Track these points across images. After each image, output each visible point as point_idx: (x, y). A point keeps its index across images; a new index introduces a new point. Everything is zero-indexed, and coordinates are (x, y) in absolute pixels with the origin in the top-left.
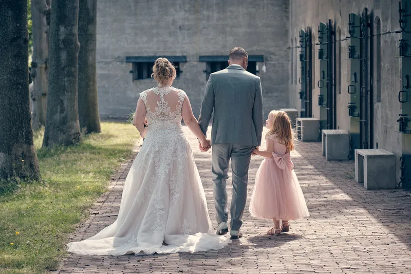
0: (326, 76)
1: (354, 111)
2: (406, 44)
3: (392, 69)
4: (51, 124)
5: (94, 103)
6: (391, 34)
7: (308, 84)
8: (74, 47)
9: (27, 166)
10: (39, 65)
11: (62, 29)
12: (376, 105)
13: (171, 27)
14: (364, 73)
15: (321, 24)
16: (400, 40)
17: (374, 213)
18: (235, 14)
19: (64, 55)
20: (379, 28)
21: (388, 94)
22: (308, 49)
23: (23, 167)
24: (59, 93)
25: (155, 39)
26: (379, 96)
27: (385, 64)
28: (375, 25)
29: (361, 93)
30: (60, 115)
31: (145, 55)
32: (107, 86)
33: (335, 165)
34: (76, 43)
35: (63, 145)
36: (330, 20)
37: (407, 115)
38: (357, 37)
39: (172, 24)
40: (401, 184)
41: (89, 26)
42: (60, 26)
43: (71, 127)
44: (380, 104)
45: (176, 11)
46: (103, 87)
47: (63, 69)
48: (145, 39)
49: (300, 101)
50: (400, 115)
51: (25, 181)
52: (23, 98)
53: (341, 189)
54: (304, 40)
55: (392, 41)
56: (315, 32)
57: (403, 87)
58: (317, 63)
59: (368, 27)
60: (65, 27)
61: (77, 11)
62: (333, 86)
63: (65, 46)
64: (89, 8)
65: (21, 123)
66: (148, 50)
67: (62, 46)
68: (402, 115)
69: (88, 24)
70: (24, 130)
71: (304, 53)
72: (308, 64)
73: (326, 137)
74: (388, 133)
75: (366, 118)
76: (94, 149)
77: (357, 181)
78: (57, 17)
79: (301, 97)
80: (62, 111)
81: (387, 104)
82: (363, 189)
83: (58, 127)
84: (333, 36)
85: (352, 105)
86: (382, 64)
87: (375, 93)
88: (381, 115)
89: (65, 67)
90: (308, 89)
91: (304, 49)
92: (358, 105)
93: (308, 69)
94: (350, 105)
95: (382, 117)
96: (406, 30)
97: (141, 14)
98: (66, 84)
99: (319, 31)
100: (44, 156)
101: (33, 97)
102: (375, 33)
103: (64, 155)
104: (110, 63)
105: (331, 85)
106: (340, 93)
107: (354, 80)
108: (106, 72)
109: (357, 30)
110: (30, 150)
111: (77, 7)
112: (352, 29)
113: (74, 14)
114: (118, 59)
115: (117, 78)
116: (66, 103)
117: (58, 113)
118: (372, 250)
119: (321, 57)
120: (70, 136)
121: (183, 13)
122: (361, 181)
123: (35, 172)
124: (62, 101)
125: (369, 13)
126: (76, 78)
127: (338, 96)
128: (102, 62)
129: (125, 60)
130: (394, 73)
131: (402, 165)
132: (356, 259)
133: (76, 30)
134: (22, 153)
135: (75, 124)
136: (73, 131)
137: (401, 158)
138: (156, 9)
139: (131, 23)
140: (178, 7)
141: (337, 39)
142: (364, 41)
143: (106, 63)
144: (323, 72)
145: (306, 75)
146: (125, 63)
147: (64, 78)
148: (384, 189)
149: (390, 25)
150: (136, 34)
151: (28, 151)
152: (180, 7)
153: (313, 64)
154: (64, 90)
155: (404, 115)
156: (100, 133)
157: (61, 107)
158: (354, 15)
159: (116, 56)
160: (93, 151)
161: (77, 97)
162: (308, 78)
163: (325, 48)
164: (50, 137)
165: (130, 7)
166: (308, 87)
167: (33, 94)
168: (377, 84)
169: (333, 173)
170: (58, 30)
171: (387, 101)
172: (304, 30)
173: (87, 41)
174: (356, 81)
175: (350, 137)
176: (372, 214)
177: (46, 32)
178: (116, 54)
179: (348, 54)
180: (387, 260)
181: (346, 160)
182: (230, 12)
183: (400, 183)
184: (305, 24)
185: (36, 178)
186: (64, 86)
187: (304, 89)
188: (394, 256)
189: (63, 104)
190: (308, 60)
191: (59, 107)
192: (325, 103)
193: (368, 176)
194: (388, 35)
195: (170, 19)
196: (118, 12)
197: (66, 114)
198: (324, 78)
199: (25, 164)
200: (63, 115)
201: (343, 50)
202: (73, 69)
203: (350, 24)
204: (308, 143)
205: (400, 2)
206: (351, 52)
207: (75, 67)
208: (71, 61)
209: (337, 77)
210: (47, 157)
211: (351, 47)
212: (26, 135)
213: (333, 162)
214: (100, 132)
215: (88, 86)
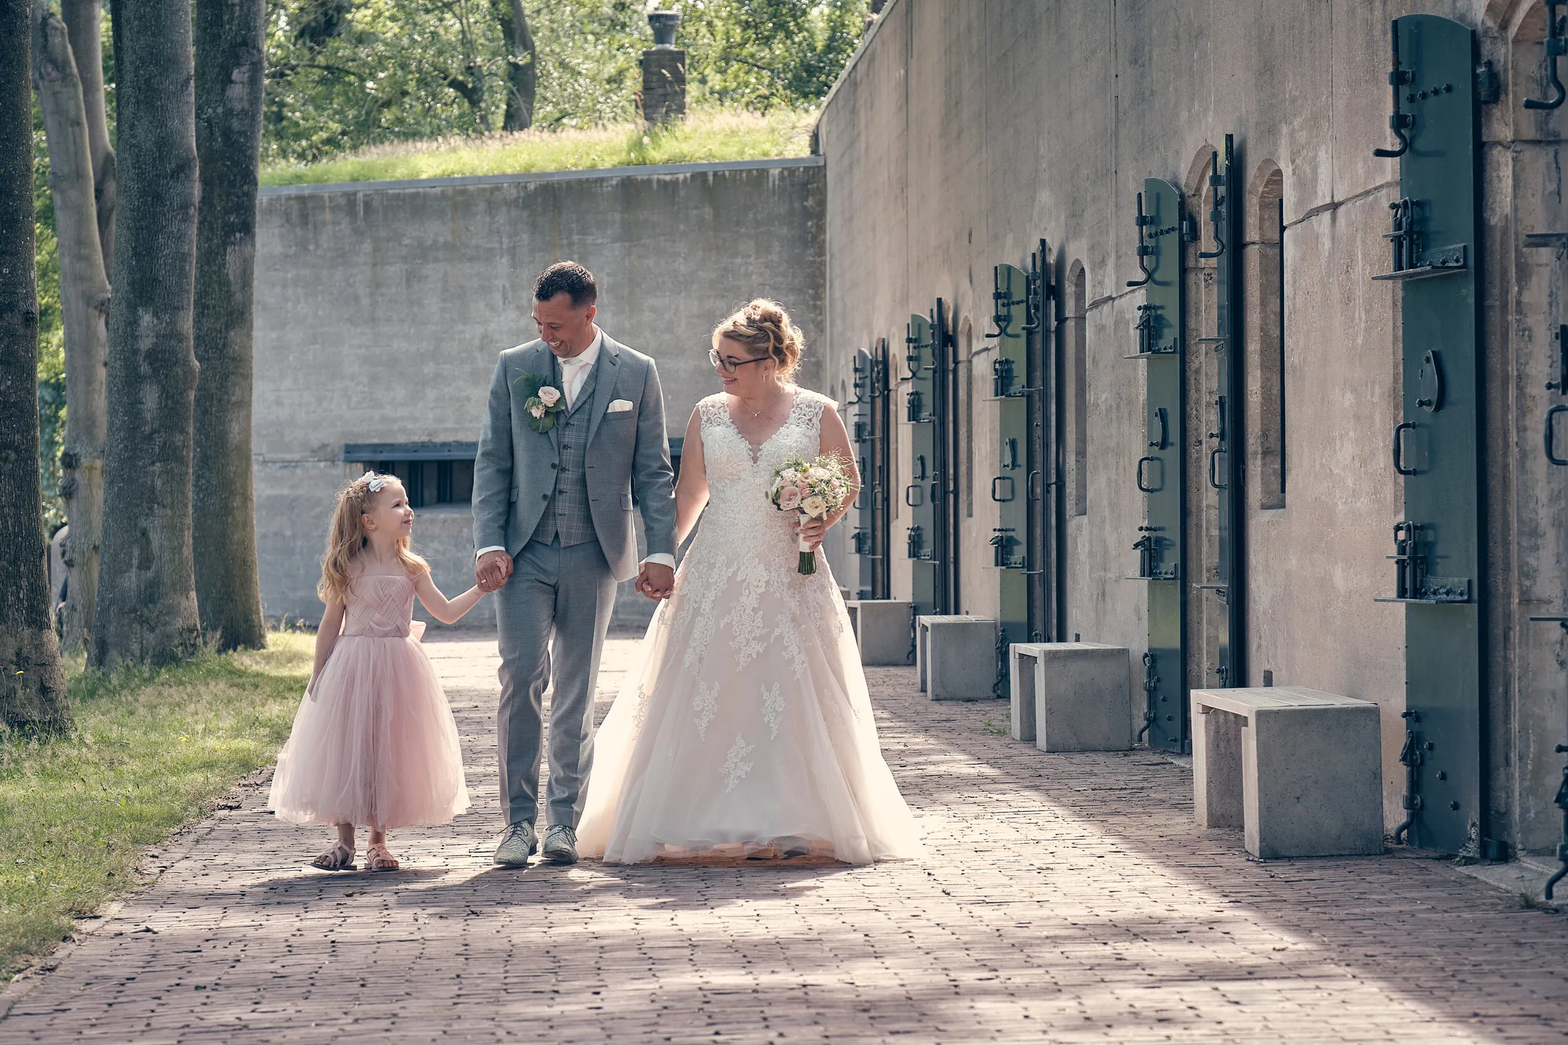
0: (930, 472)
1: (1011, 553)
2: (1159, 319)
3: (1118, 406)
4: (112, 602)
5: (244, 562)
6: (1116, 302)
7: (879, 505)
8: (181, 373)
9: (33, 690)
10: (84, 462)
11: (146, 319)
12: (1072, 526)
13: (478, 355)
14: (1038, 432)
15: (914, 317)
16: (1140, 308)
17: (1064, 796)
18: (666, 316)
19: (150, 398)
20: (1080, 296)
21: (1109, 480)
22: (879, 402)
23: (20, 692)
24: (136, 510)
25: (431, 394)
26: (1081, 498)
27: (1100, 395)
28: (1070, 289)
29: (1031, 491)
30: (138, 576)
31: (402, 439)
32: (288, 533)
33: (955, 708)
34: (186, 363)
35: (148, 661)
36: (939, 301)
37: (1162, 529)
38: (1017, 336)
39: (482, 349)
40: (1146, 732)
41: (232, 334)
42: (140, 311)
43: (172, 611)
44: (1085, 519)
45: (492, 309)
46: (276, 534)
47: (149, 438)
48: (400, 393)
49: (856, 558)
50: (1141, 529)
51: (25, 735)
52: (20, 488)
53: (970, 753)
54: (868, 381)
55: (1120, 322)
56: (899, 351)
57: (1152, 444)
58: (904, 435)
59: (1048, 298)
60: (156, 314)
61: (192, 270)
62: (952, 496)
63: (154, 370)
64: (231, 277)
65: (14, 562)
66: (410, 426)
67: (144, 369)
68: (1147, 529)
69: (228, 326)
70: (24, 583)
71: (868, 420)
72: (878, 446)
73: (929, 634)
74: (1108, 599)
75: (1046, 564)
76: (240, 677)
77: (1017, 735)
78: (132, 284)
79: (859, 550)
80: (146, 563)
81: (1107, 513)
82: (1032, 753)
83: (135, 611)
84: (951, 349)
85: (1004, 534)
86: (1090, 397)
87: (1071, 488)
88: (1087, 549)
89: (154, 432)
90: (879, 523)
91: (869, 406)
92: (1021, 535)
93: (878, 463)
94: (997, 534)
95: (1091, 554)
96: (1157, 276)
97: (389, 320)
98: (158, 483)
99: (909, 340)
100: (92, 694)
101: (66, 558)
102: (1070, 311)
103: (150, 690)
104: (297, 463)
105: (946, 493)
106: (970, 515)
107: (1008, 460)
108: (286, 492)
109: (1019, 313)
110: (42, 645)
111: (191, 255)
112: (1003, 311)
113: (182, 274)
114: (321, 452)
115: (318, 510)
116: (156, 539)
117: (134, 570)
118: (1051, 866)
119: (914, 413)
120: (169, 637)
121: (512, 315)
122: (1029, 737)
123: (56, 711)
124: (144, 533)
125: (1052, 259)
126: (187, 466)
127: (965, 524)
128: (274, 462)
129: (342, 456)
130: (1126, 415)
131: (1149, 675)
132: (1004, 886)
133: (187, 323)
134: (18, 654)
135: (184, 603)
136: (179, 623)
137: (1146, 655)
138: (432, 304)
139: (360, 347)
140: (498, 297)
141: (963, 356)
142: (1038, 346)
143: (286, 465)
144: (922, 459)
145: (873, 479)
146: (341, 464)
147: (153, 463)
148: (1095, 750)
149: (1114, 277)
150: (374, 379)
151: (36, 647)
152: (505, 298)
153: (892, 447)
154: (153, 500)
155: (1155, 530)
156: (262, 651)
157: (142, 549)
158: (1009, 269)
159: (316, 444)
160: (240, 681)
161: (189, 521)
162: (878, 489)
163: (927, 389)
164: (110, 640)
165: (357, 299)
166: (879, 514)
167: (68, 548)
168: (1077, 461)
169: (948, 724)
170: (133, 323)
171: (1105, 503)
172: (867, 352)
173: (225, 377)
174: (1014, 464)
175: (1000, 628)
176: (1056, 800)
177: (106, 364)
178: (316, 438)
179: (993, 383)
180: (1096, 885)
181: (987, 699)
182: (653, 309)
183: (1143, 730)
184: (870, 334)
185: (57, 727)
186: (152, 489)
187: (869, 525)
188: (1119, 878)
189: (148, 542)
190: (878, 434)
191: (136, 552)
192: (927, 550)
193: (1049, 711)
194: (1106, 308)
195: (473, 333)
196: (320, 313)
197: (158, 574)
198: (923, 477)
199: (25, 686)
200: (150, 574)
201: (977, 386)
202: (178, 439)
203: (997, 296)
204: (878, 669)
205: (1140, 194)
206: (1001, 377)
207: (183, 431)
208: (172, 412)
209: (963, 468)
210: (101, 697)
211: (1001, 363)
212: (29, 599)
213: (949, 703)
214: (263, 647)
215: (226, 510)
